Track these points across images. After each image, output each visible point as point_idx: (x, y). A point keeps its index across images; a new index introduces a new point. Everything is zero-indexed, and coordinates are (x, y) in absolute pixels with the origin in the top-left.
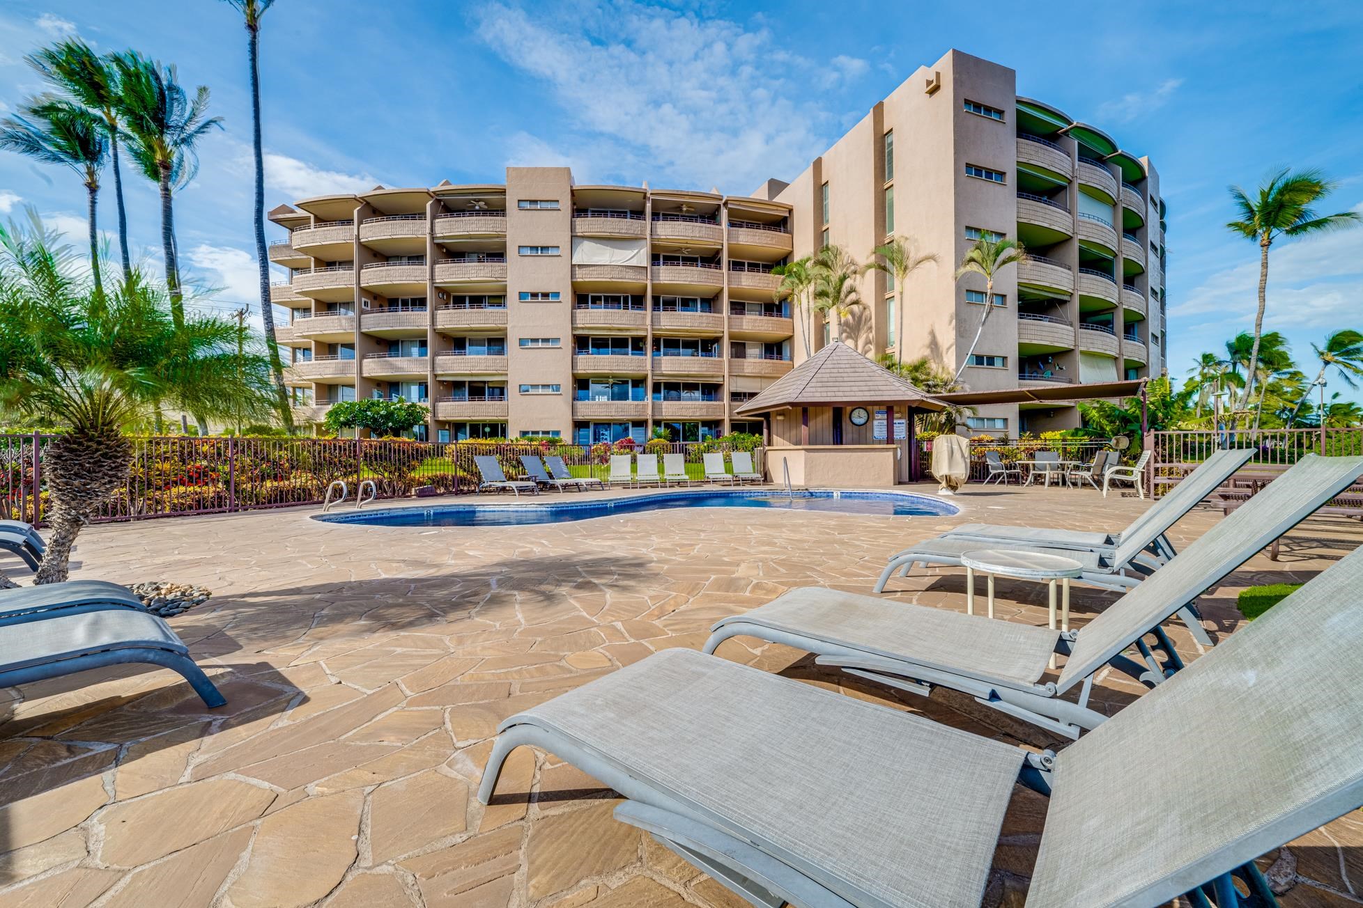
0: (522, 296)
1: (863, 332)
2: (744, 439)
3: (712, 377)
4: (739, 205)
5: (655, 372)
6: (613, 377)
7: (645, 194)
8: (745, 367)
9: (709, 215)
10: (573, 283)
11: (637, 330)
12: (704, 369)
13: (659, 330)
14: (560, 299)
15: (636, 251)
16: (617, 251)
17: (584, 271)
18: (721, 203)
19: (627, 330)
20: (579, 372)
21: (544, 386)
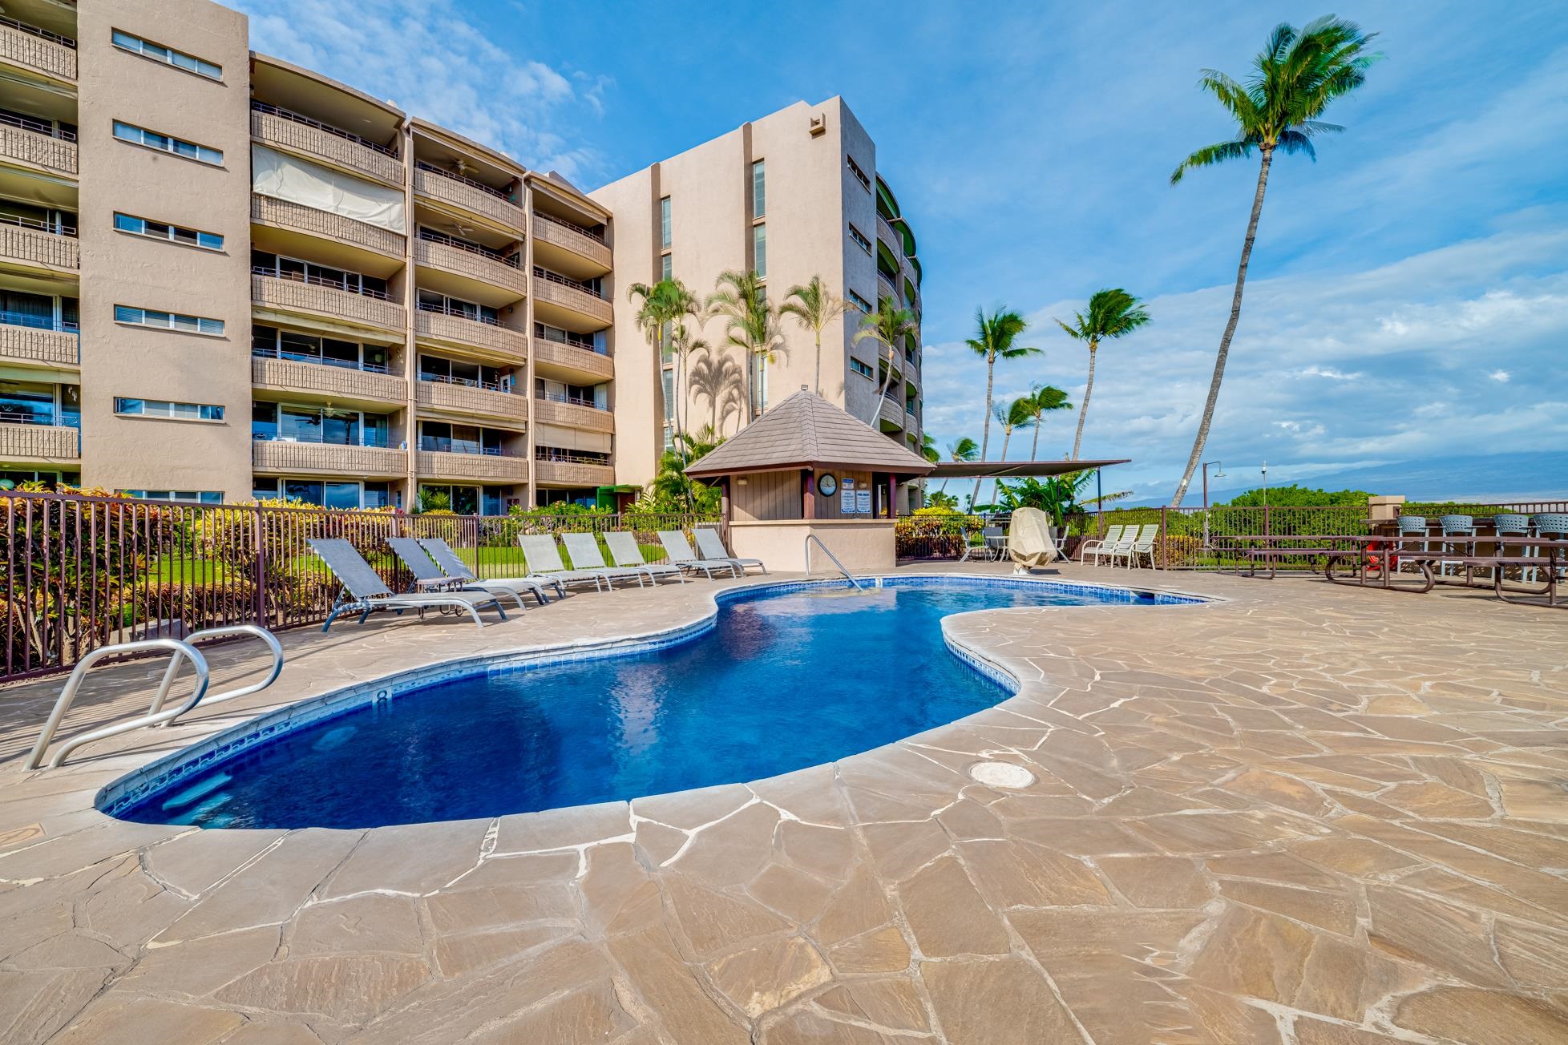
0: (122, 221)
1: (722, 387)
2: (576, 512)
3: (510, 422)
4: (546, 189)
5: (421, 405)
6: (332, 406)
7: (402, 120)
8: (556, 413)
9: (505, 188)
10: (254, 228)
11: (386, 333)
12: (501, 409)
13: (425, 339)
14: (224, 248)
15: (385, 206)
16: (348, 195)
17: (280, 210)
18: (522, 177)
19: (368, 330)
20: (269, 388)
21: (180, 406)
